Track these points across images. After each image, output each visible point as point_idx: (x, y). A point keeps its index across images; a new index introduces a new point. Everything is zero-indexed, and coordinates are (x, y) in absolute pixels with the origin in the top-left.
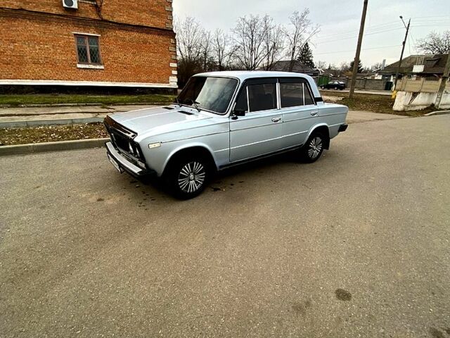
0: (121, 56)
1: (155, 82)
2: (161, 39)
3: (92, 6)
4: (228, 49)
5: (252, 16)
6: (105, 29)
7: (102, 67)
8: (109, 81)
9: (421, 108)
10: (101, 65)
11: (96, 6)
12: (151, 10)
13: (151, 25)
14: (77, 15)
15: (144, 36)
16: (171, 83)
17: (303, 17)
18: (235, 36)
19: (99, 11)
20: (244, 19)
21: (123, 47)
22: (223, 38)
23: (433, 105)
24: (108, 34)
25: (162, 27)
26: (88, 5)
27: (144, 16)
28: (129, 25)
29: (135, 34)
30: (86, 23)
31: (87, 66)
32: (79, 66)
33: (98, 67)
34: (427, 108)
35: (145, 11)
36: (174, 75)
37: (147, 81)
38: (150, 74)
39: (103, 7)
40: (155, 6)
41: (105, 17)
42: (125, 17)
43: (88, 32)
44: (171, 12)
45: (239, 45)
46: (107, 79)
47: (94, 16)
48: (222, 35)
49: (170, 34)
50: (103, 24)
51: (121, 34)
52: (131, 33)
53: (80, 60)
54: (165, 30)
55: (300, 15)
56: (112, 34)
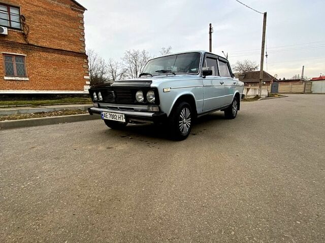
0: (44, 71)
1: (72, 90)
2: (77, 59)
3: (20, 33)
4: (119, 71)
5: (134, 50)
6: (30, 51)
7: (28, 79)
8: (33, 89)
9: (252, 97)
10: (26, 77)
11: (24, 34)
12: (68, 40)
13: (68, 49)
14: (6, 39)
15: (63, 57)
16: (85, 90)
17: (168, 51)
18: (124, 63)
19: (26, 38)
20: (129, 52)
21: (46, 64)
22: (115, 64)
23: (257, 95)
24: (33, 54)
25: (78, 51)
26: (16, 33)
27: (63, 43)
28: (51, 49)
29: (56, 55)
30: (14, 45)
31: (14, 78)
32: (6, 78)
33: (23, 79)
34: (255, 97)
35: (63, 40)
36: (87, 85)
37: (66, 89)
38: (68, 84)
39: (29, 35)
40: (72, 37)
41: (31, 42)
42: (48, 43)
43: (16, 53)
44: (84, 41)
45: (127, 68)
46: (32, 88)
47: (22, 41)
48: (114, 62)
49: (84, 56)
50: (28, 47)
51: (44, 55)
52: (52, 54)
53: (7, 74)
54: (80, 53)
55: (166, 50)
56: (36, 55)
